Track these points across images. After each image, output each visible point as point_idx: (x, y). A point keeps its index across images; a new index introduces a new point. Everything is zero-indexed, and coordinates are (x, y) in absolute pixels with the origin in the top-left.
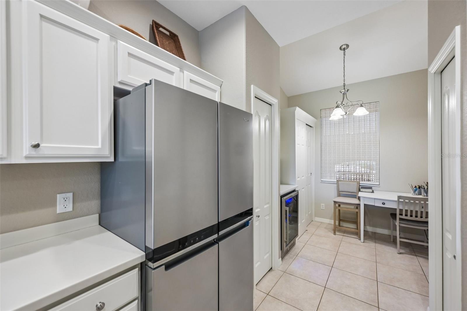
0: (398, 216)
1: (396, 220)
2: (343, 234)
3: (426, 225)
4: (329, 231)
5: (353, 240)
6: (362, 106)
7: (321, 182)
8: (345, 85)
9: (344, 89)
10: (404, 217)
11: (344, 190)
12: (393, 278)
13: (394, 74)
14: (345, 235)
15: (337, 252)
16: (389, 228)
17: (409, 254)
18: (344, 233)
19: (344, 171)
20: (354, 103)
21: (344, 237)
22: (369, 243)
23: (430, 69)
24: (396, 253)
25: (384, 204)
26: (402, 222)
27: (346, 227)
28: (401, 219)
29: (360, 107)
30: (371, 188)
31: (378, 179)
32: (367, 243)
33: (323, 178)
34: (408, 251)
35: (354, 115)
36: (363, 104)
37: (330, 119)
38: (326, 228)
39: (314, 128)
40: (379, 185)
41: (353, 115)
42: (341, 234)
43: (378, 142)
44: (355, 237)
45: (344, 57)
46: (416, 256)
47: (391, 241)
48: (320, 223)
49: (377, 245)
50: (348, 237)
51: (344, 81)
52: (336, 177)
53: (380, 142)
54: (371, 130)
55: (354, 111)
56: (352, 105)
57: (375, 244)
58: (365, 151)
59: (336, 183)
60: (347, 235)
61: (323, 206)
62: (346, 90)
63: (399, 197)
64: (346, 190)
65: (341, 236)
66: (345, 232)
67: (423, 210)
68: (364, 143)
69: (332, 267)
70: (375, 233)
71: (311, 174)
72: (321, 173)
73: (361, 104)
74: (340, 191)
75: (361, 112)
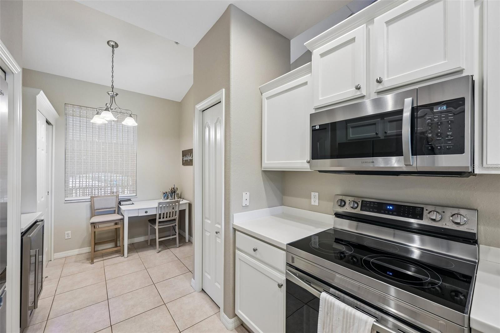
0: (158, 220)
1: (156, 224)
2: (102, 259)
3: (174, 222)
4: (83, 263)
5: (116, 259)
6: (131, 116)
7: (65, 202)
8: (113, 87)
9: (112, 91)
10: (162, 220)
11: (100, 207)
12: (163, 274)
13: (159, 97)
14: (104, 258)
15: (106, 280)
16: (146, 234)
17: (164, 250)
18: (103, 257)
19: (99, 185)
20: (123, 111)
21: (104, 261)
22: (132, 255)
23: (199, 106)
24: (156, 253)
25: (146, 212)
26: (160, 224)
27: (102, 250)
28: (159, 222)
29: (130, 117)
30: (130, 200)
31: (135, 190)
32: (130, 256)
33: (67, 197)
34: (163, 247)
35: (124, 124)
36: (131, 114)
37: (91, 121)
38: (76, 262)
39: (54, 126)
40: (136, 196)
41: (121, 123)
42: (99, 260)
43: (136, 154)
44: (117, 255)
45: (113, 56)
46: (169, 248)
47: (148, 245)
48: (64, 259)
49: (139, 253)
50: (110, 259)
51: (113, 83)
52: (85, 194)
53: (137, 155)
54: (129, 141)
55: (123, 119)
56: (121, 113)
57: (137, 254)
58: (118, 162)
59: (90, 200)
60: (107, 258)
61: (68, 234)
62: (115, 93)
63: (159, 204)
64: (104, 207)
65: (101, 261)
66: (103, 255)
67: (174, 210)
68: (122, 154)
69: (108, 299)
70: (133, 243)
71: (48, 193)
72: (65, 190)
73: (130, 114)
74: (95, 209)
75: (130, 122)
